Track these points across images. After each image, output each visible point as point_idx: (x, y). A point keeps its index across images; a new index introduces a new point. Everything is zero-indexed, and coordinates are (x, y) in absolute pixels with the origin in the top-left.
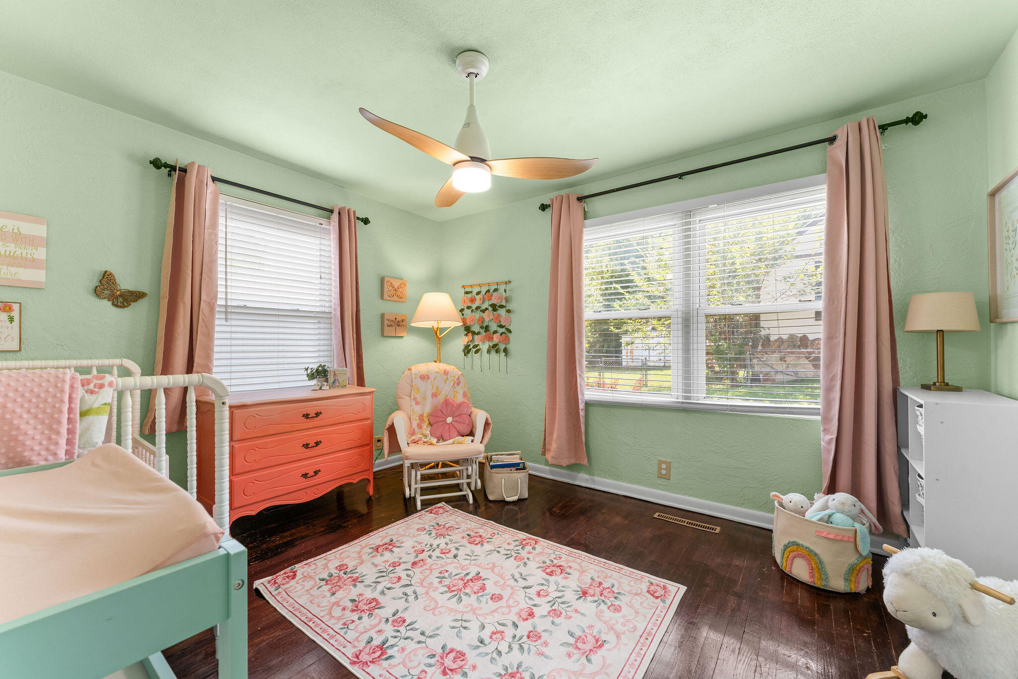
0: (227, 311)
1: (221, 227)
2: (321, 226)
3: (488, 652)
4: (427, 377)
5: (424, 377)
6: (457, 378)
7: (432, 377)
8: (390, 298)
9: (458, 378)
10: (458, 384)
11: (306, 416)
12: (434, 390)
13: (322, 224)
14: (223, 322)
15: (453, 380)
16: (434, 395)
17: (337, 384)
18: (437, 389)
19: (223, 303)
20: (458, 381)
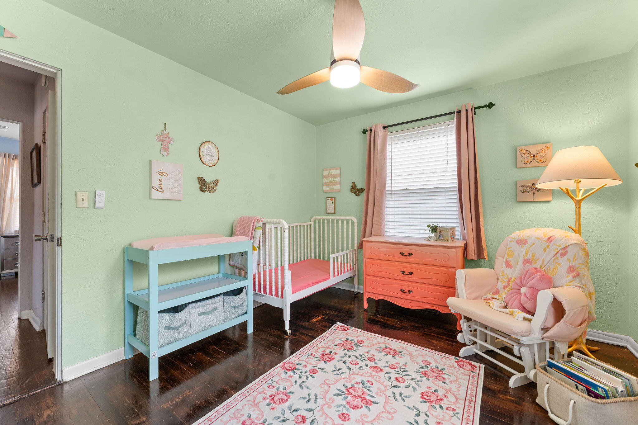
0: (392, 192)
1: (388, 150)
2: (448, 126)
3: (285, 415)
4: (524, 242)
5: (521, 241)
6: (562, 247)
7: (529, 242)
8: (525, 166)
9: (566, 247)
10: (563, 255)
11: (402, 254)
12: (529, 257)
13: (449, 125)
14: (391, 199)
15: (556, 249)
16: (526, 262)
17: (442, 238)
18: (533, 255)
19: (390, 189)
20: (563, 252)
